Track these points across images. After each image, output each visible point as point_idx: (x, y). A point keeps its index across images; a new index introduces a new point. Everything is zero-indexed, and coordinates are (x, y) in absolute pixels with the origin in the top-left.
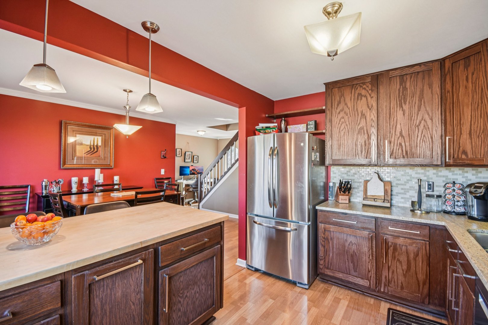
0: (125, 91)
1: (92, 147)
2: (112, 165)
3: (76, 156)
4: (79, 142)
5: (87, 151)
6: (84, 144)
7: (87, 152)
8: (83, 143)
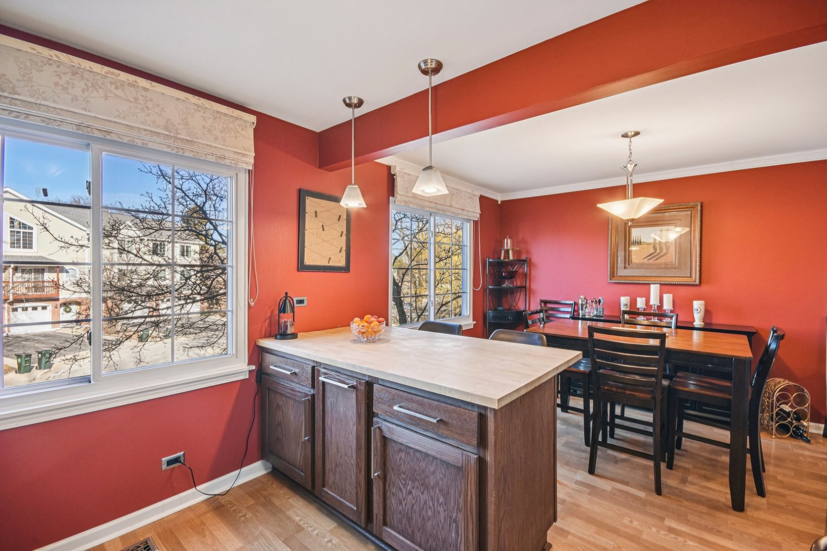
0: (625, 136)
1: (657, 246)
2: (696, 279)
3: (631, 263)
4: (636, 240)
5: (649, 254)
6: (645, 242)
7: (648, 256)
8: (642, 241)
